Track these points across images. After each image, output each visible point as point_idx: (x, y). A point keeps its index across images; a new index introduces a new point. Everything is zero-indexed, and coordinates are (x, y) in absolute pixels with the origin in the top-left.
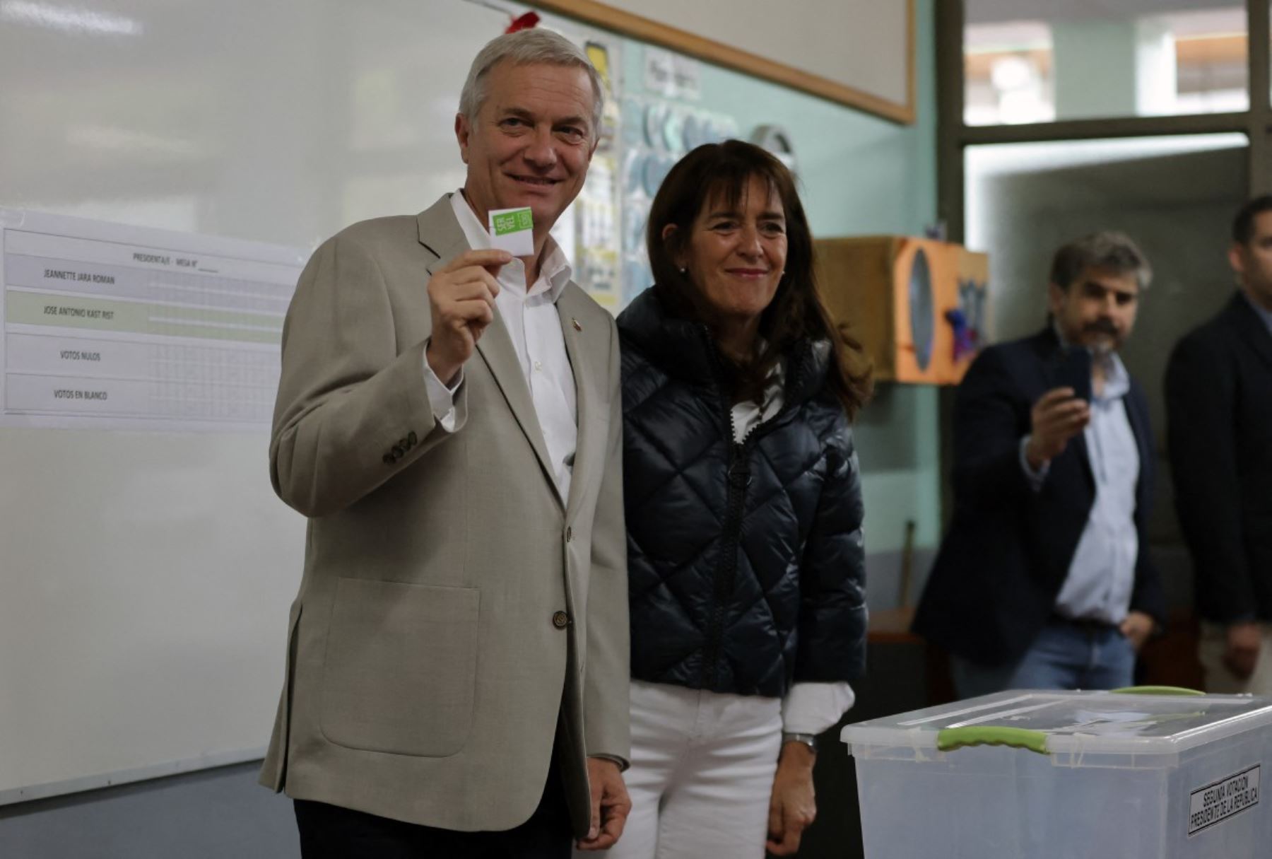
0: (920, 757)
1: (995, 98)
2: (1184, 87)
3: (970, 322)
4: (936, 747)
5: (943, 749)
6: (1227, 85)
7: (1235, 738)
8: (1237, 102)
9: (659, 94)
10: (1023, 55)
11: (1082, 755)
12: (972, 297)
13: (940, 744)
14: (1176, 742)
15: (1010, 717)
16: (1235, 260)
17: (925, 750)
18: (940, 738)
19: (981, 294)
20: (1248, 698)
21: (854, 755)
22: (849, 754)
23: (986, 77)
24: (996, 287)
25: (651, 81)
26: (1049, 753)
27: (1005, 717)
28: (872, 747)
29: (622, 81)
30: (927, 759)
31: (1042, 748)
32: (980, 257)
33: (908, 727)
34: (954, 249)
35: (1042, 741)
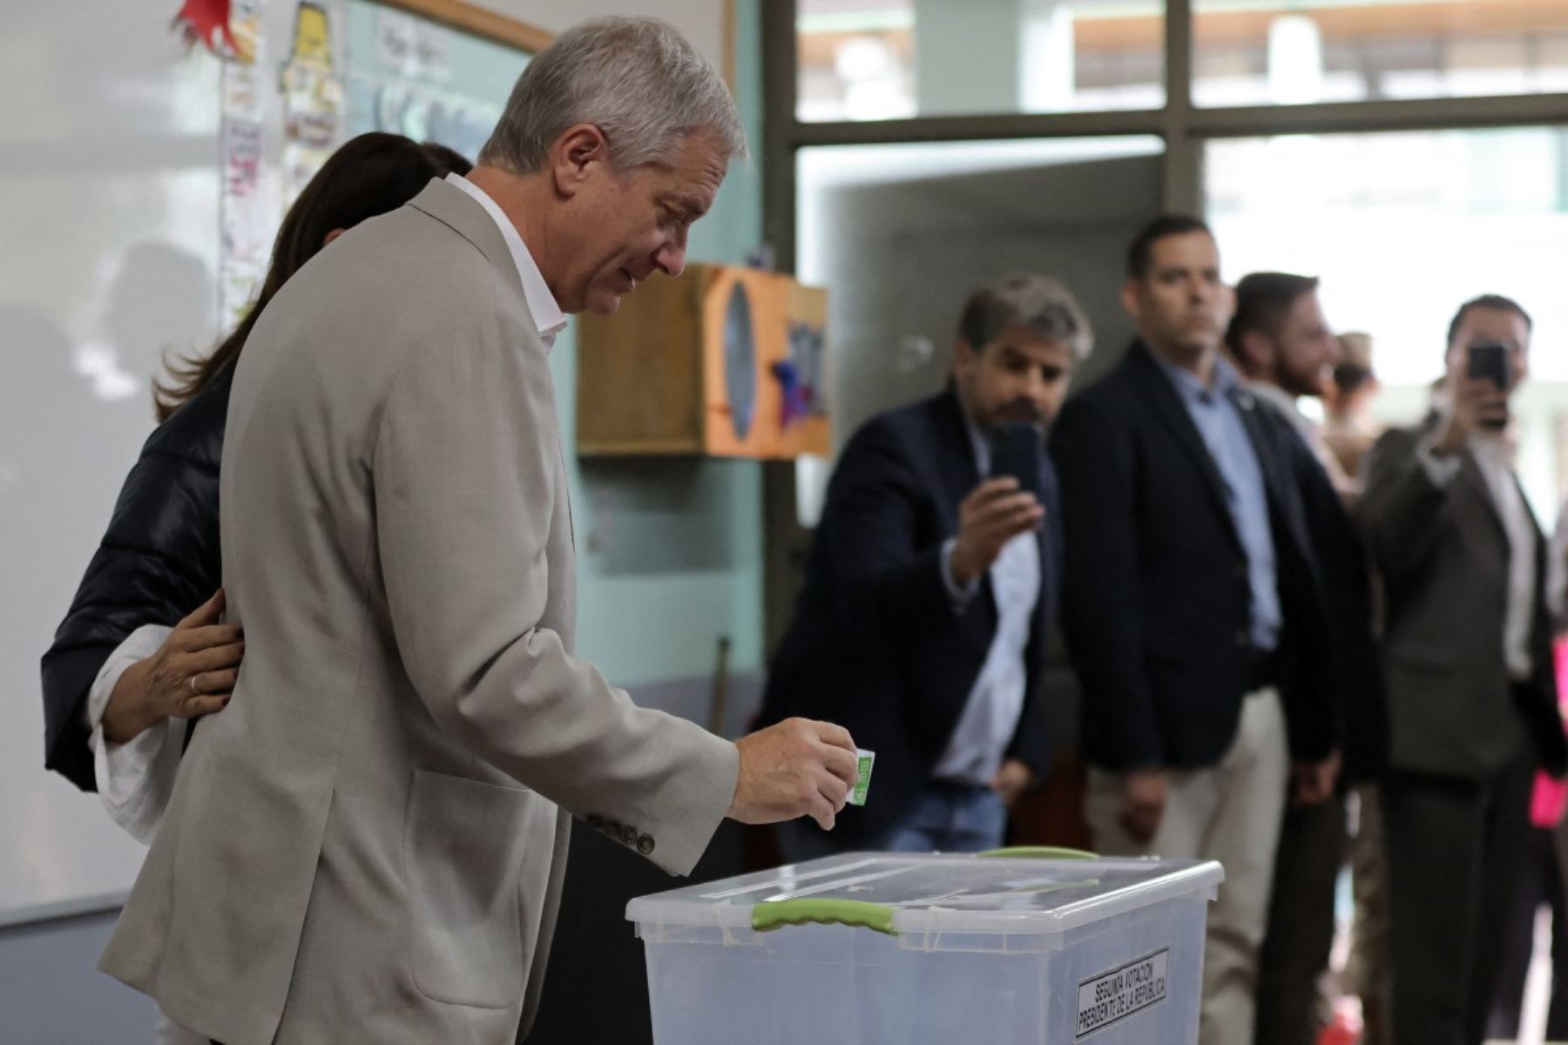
0: (728, 940)
1: (840, 90)
2: (1083, 81)
3: (803, 378)
4: (750, 926)
5: (757, 928)
6: (1137, 79)
7: (1135, 913)
8: (1150, 98)
9: (396, 72)
10: (876, 34)
11: (938, 937)
12: (805, 344)
13: (756, 922)
14: (1061, 917)
15: (847, 887)
16: (1129, 301)
17: (736, 931)
18: (755, 914)
19: (817, 341)
20: (1154, 862)
21: (643, 938)
22: (637, 936)
23: (828, 64)
24: (838, 333)
25: (386, 55)
26: (896, 934)
27: (840, 888)
28: (668, 927)
29: (347, 54)
30: (737, 942)
31: (888, 926)
32: (817, 293)
33: (712, 901)
34: (783, 283)
35: (888, 918)
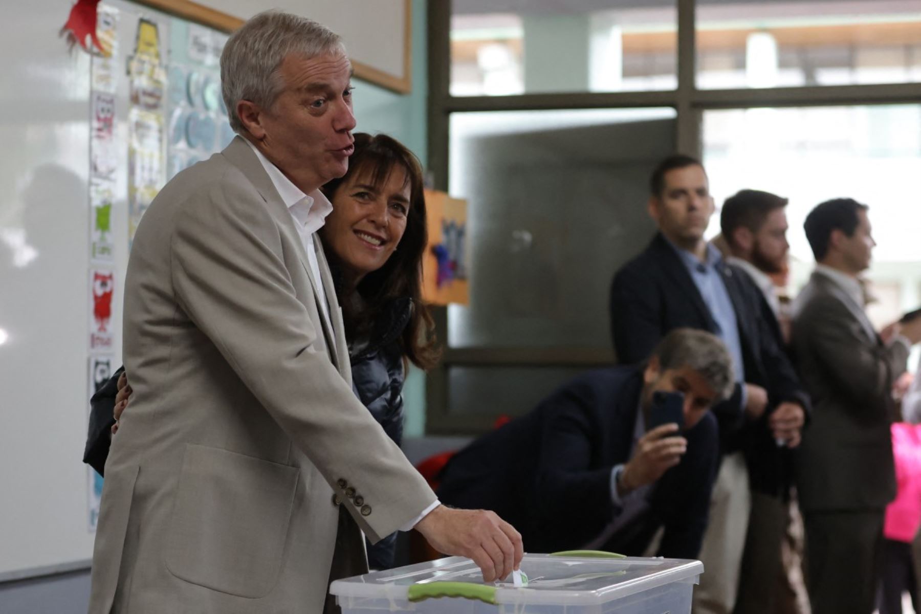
0: (394, 607)
1: (480, 77)
2: (628, 72)
3: (451, 256)
4: (406, 599)
5: (411, 600)
6: (664, 72)
7: (648, 593)
8: (668, 83)
9: (200, 63)
10: (502, 42)
11: (524, 607)
12: (453, 234)
13: (410, 596)
14: (600, 595)
15: (469, 575)
16: (651, 210)
17: (398, 602)
18: (410, 591)
19: (461, 233)
20: (660, 560)
21: (341, 605)
22: (337, 604)
23: (472, 60)
24: (472, 225)
25: (194, 53)
26: (497, 605)
27: (464, 575)
28: (356, 599)
29: (169, 52)
30: (399, 608)
31: (492, 600)
32: (460, 203)
33: (383, 583)
34: (440, 196)
35: (492, 594)
